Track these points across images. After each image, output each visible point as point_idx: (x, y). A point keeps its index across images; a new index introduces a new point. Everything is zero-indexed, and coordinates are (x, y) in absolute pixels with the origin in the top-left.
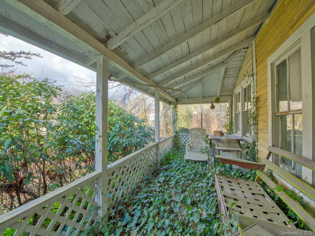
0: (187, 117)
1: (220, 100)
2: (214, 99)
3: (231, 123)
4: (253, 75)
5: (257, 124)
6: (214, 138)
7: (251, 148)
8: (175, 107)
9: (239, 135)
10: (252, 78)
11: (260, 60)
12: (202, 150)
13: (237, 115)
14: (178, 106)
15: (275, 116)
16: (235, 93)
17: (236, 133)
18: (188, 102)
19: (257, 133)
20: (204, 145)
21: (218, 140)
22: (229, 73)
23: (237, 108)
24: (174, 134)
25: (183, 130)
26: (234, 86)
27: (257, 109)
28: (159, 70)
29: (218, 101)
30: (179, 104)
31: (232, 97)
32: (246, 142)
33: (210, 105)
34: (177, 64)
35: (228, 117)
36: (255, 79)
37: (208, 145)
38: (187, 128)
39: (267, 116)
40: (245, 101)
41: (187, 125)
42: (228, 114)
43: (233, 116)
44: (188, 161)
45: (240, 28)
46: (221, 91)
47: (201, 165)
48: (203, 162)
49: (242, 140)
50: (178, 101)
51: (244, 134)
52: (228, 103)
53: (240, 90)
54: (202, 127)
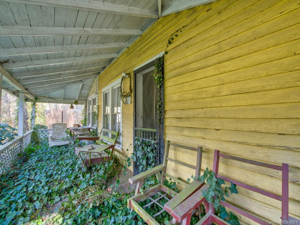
0: (43, 114)
1: (78, 102)
2: (74, 101)
3: (86, 119)
4: (97, 93)
5: (98, 119)
6: (74, 128)
7: (95, 132)
8: (34, 105)
9: (90, 126)
10: (96, 95)
11: (100, 87)
12: (64, 139)
13: (89, 114)
14: (37, 103)
15: (104, 115)
16: (88, 100)
17: (89, 125)
18: (48, 101)
19: (98, 124)
20: (65, 135)
21: (77, 130)
22: (85, 87)
23: (89, 109)
24: (32, 130)
25: (38, 127)
26: (88, 95)
27: (98, 111)
28: (31, 79)
29: (76, 103)
30: (39, 102)
31: (87, 101)
32: (93, 129)
33: (70, 105)
34: (49, 78)
35: (83, 115)
36: (98, 96)
37: (69, 135)
38: (43, 125)
39: (101, 115)
40: (94, 105)
41: (44, 122)
42: (84, 112)
43: (87, 114)
44: (52, 147)
45: (90, 70)
46: (79, 97)
47: (65, 147)
48: (65, 145)
49: (91, 128)
50: (37, 99)
51: (93, 125)
52: (84, 105)
53: (91, 99)
54: (62, 122)
